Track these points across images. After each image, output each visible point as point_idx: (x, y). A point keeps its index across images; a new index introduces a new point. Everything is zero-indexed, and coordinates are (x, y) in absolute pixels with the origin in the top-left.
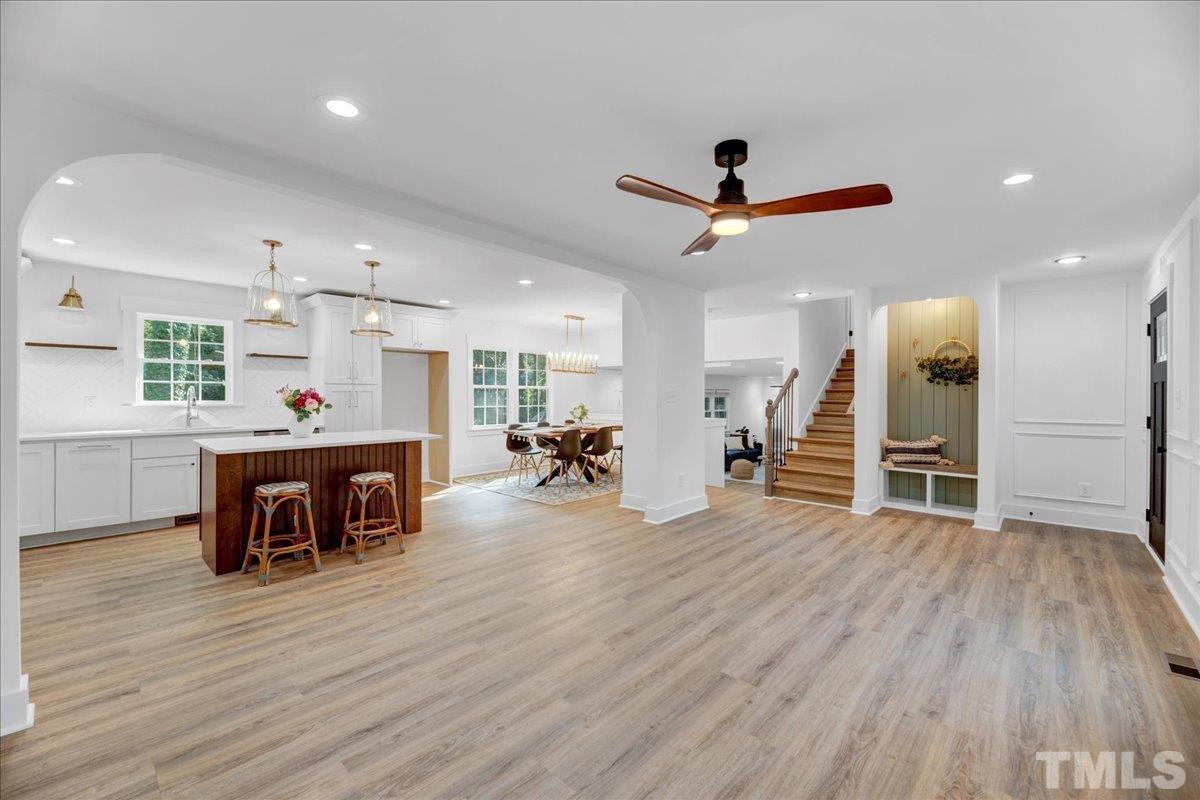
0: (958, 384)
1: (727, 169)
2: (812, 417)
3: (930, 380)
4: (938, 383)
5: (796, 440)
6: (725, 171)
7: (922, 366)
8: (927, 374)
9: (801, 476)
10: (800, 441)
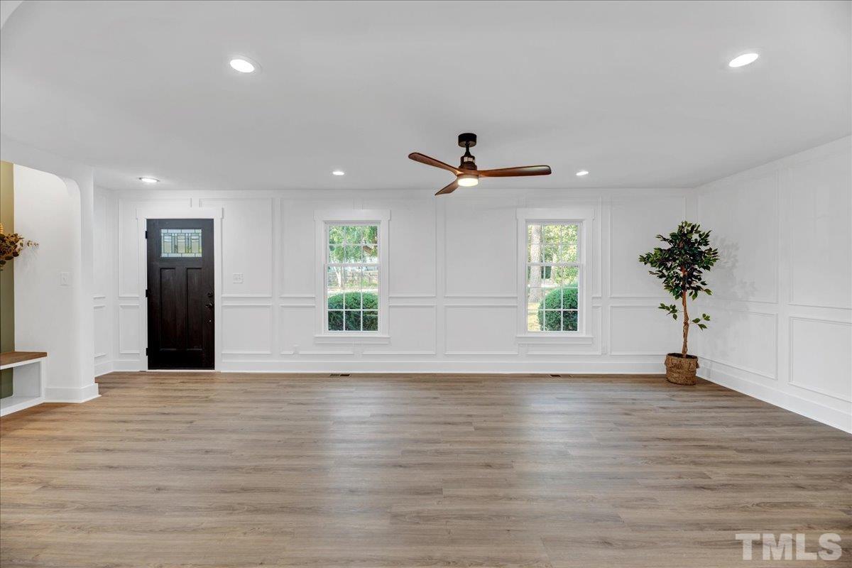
1: (465, 148)
6: (464, 150)
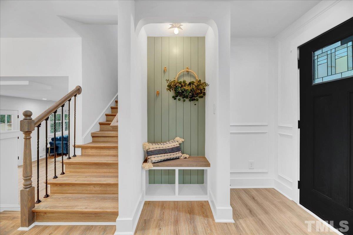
0: (190, 101)
2: (99, 126)
3: (174, 98)
4: (179, 100)
5: (79, 147)
7: (170, 87)
8: (172, 93)
9: (74, 188)
10: (83, 148)
